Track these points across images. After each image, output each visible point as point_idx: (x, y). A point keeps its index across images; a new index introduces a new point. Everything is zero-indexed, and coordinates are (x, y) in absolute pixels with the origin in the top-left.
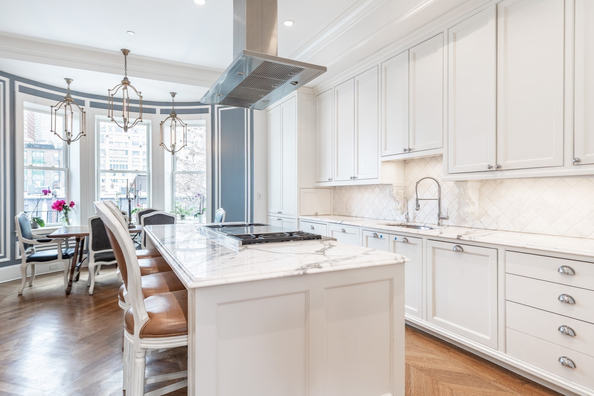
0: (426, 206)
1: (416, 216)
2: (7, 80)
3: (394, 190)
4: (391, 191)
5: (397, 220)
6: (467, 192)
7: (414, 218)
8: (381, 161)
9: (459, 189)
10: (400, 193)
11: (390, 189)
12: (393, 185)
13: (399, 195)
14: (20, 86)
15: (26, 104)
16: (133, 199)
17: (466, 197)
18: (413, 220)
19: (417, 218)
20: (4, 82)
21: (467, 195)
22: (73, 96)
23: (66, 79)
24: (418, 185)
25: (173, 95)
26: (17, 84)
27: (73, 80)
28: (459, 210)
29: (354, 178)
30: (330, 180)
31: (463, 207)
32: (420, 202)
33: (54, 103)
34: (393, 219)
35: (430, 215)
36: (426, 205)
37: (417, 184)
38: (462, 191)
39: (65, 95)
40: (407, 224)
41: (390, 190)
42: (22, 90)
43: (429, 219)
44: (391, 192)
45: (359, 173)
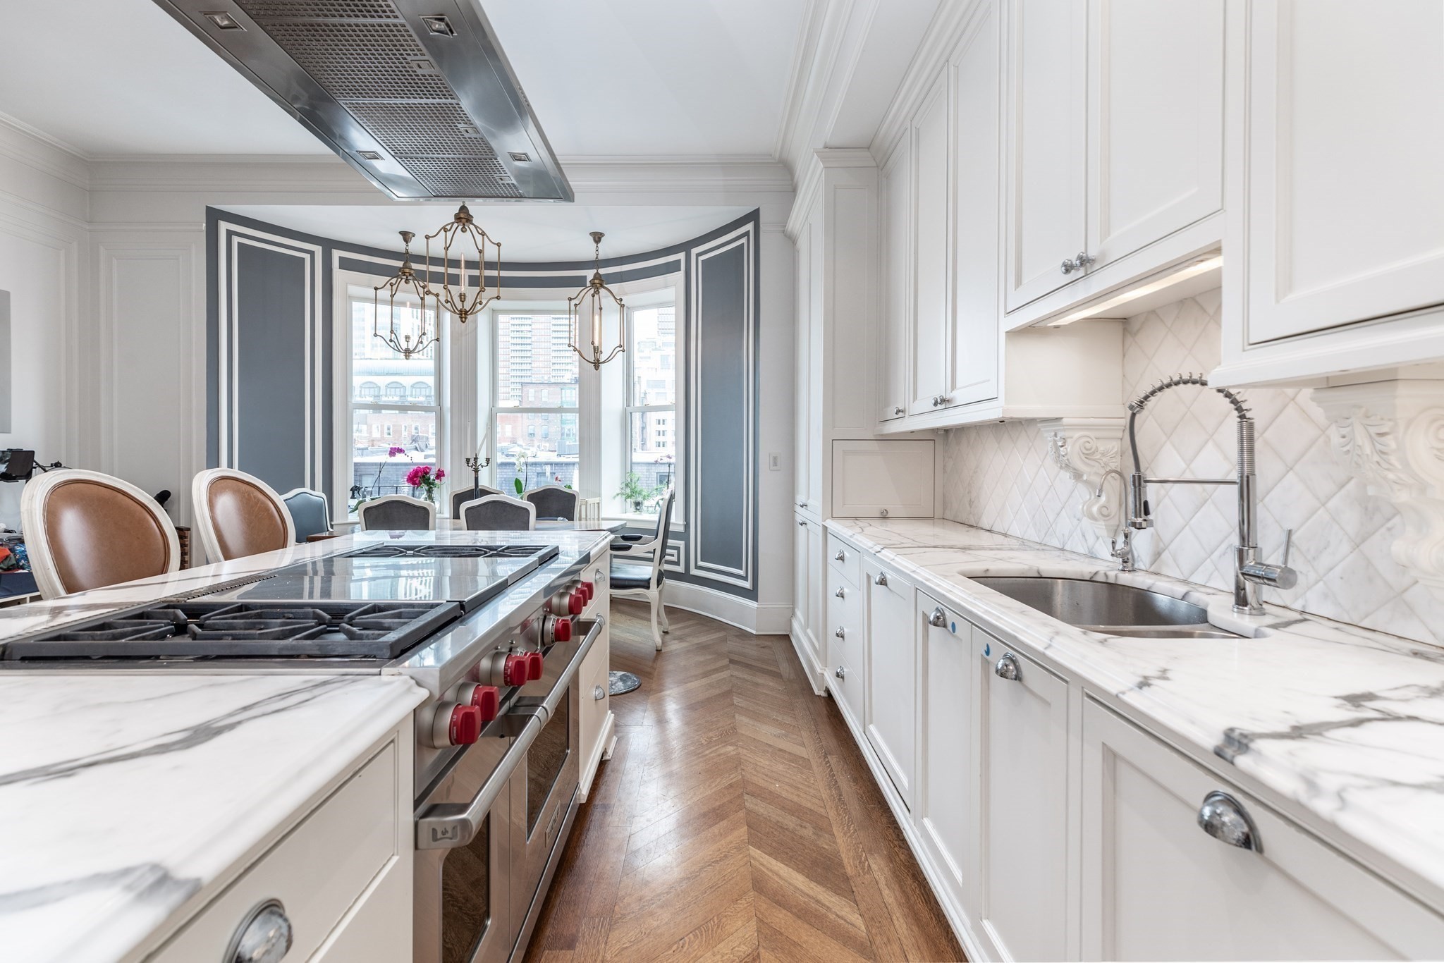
0: (1203, 509)
1: (1164, 550)
2: (318, 250)
3: (1069, 441)
4: (1060, 444)
5: (1098, 556)
6: (1393, 445)
7: (1157, 555)
8: (1007, 332)
9: (1344, 431)
10: (1103, 454)
11: (1056, 435)
12: (1065, 421)
13: (1094, 460)
14: (341, 259)
15: (353, 290)
16: (482, 467)
17: (1391, 476)
18: (1152, 564)
19: (1165, 555)
20: (312, 253)
21: (1399, 466)
22: (415, 266)
23: (400, 233)
24: (1137, 416)
25: (597, 237)
26: (337, 254)
27: (414, 235)
28: (1364, 541)
29: (943, 401)
30: (901, 414)
31: (1389, 529)
32: (1151, 493)
33: (381, 280)
34: (1087, 553)
35: (1217, 553)
36: (1202, 505)
37: (1133, 415)
38: (1361, 438)
39: (400, 264)
40: (1116, 576)
41: (1055, 442)
42: (346, 264)
43: (1217, 569)
44: (1057, 448)
45: (959, 384)
